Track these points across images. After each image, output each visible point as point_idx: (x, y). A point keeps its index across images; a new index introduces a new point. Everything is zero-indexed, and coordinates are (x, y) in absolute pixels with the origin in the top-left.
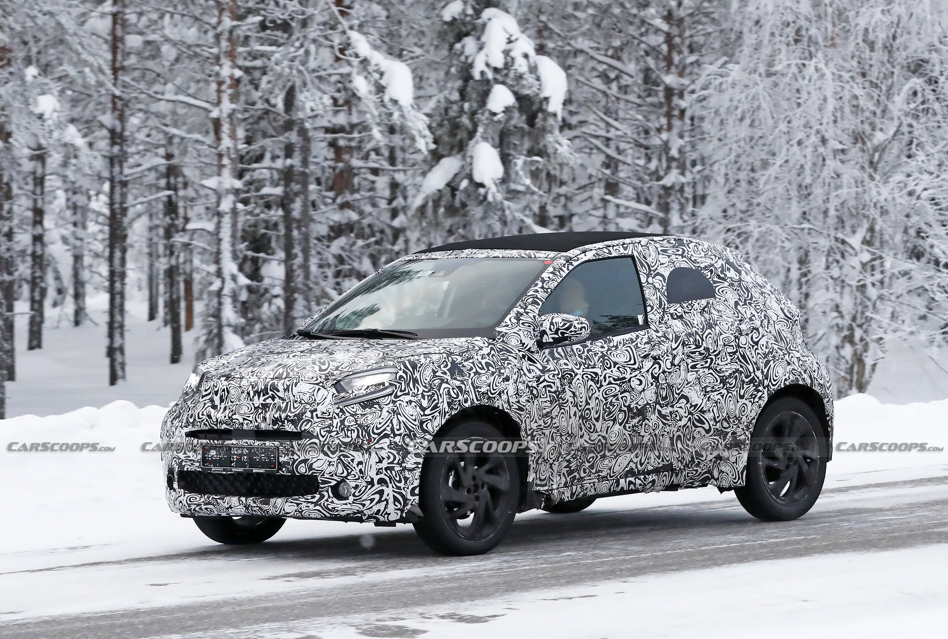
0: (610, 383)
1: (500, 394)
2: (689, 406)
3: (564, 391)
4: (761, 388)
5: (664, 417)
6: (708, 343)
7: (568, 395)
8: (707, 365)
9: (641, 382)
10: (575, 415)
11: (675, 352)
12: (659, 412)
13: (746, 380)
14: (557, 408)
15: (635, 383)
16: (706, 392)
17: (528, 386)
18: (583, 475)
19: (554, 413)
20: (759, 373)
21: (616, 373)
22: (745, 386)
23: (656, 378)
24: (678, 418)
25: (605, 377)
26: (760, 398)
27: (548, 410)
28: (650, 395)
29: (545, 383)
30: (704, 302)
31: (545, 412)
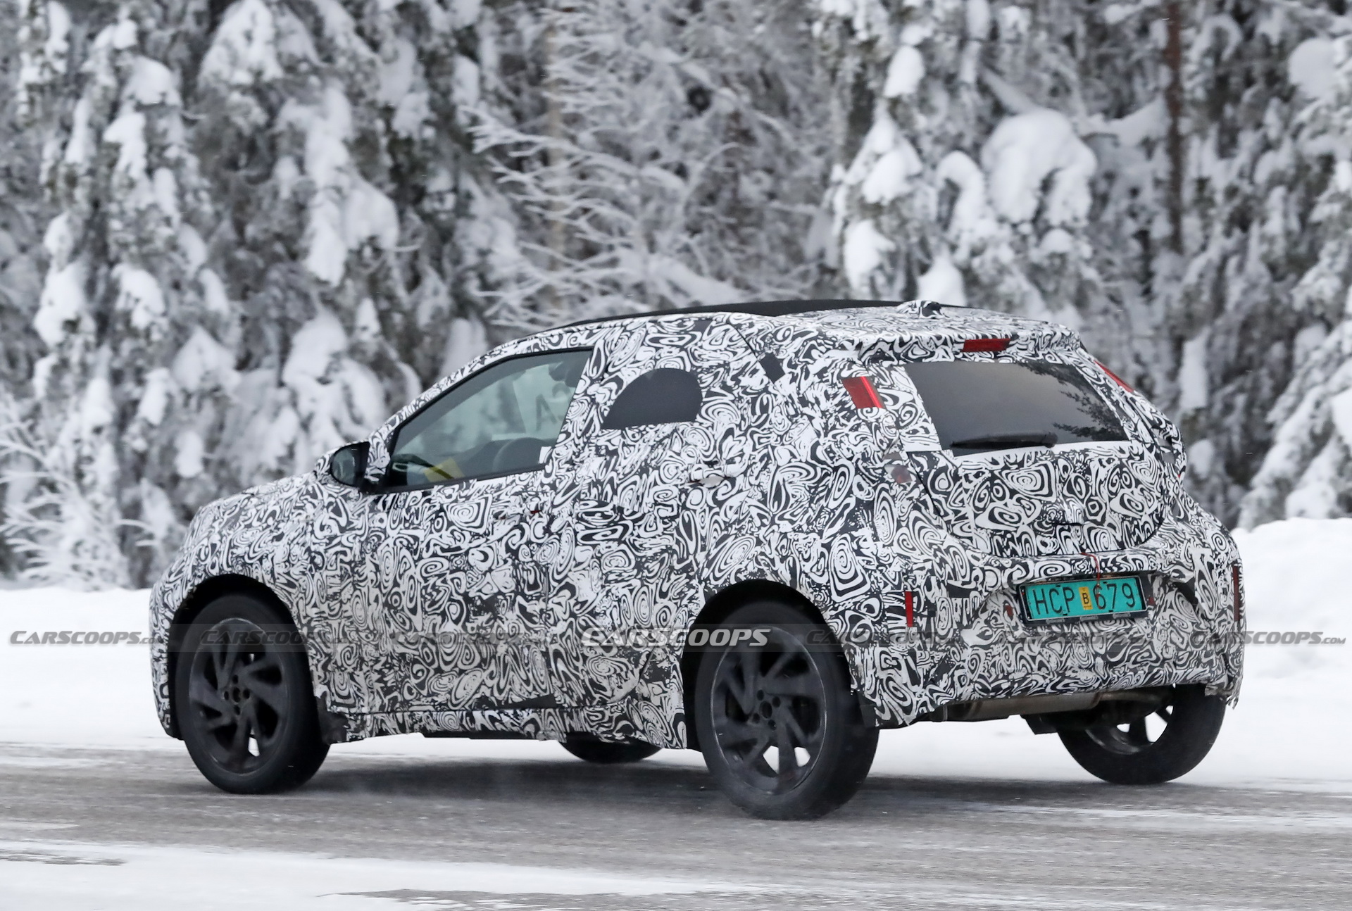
0: (435, 555)
1: (261, 560)
2: (572, 602)
3: (362, 562)
4: (695, 582)
5: (529, 617)
6: (625, 499)
7: (368, 570)
8: (617, 535)
9: (486, 557)
10: (376, 600)
11: (555, 512)
12: (522, 608)
13: (677, 567)
14: (350, 587)
15: (475, 558)
16: (607, 581)
17: (308, 550)
18: (408, 697)
19: (345, 595)
20: (701, 557)
21: (447, 540)
22: (673, 577)
23: (514, 553)
24: (551, 621)
25: (428, 546)
26: (691, 599)
27: (336, 589)
28: (502, 579)
29: (339, 548)
30: (667, 428)
31: (330, 592)
